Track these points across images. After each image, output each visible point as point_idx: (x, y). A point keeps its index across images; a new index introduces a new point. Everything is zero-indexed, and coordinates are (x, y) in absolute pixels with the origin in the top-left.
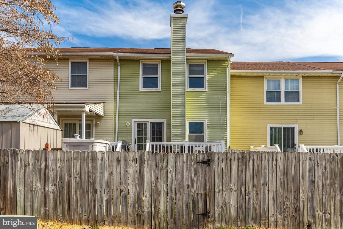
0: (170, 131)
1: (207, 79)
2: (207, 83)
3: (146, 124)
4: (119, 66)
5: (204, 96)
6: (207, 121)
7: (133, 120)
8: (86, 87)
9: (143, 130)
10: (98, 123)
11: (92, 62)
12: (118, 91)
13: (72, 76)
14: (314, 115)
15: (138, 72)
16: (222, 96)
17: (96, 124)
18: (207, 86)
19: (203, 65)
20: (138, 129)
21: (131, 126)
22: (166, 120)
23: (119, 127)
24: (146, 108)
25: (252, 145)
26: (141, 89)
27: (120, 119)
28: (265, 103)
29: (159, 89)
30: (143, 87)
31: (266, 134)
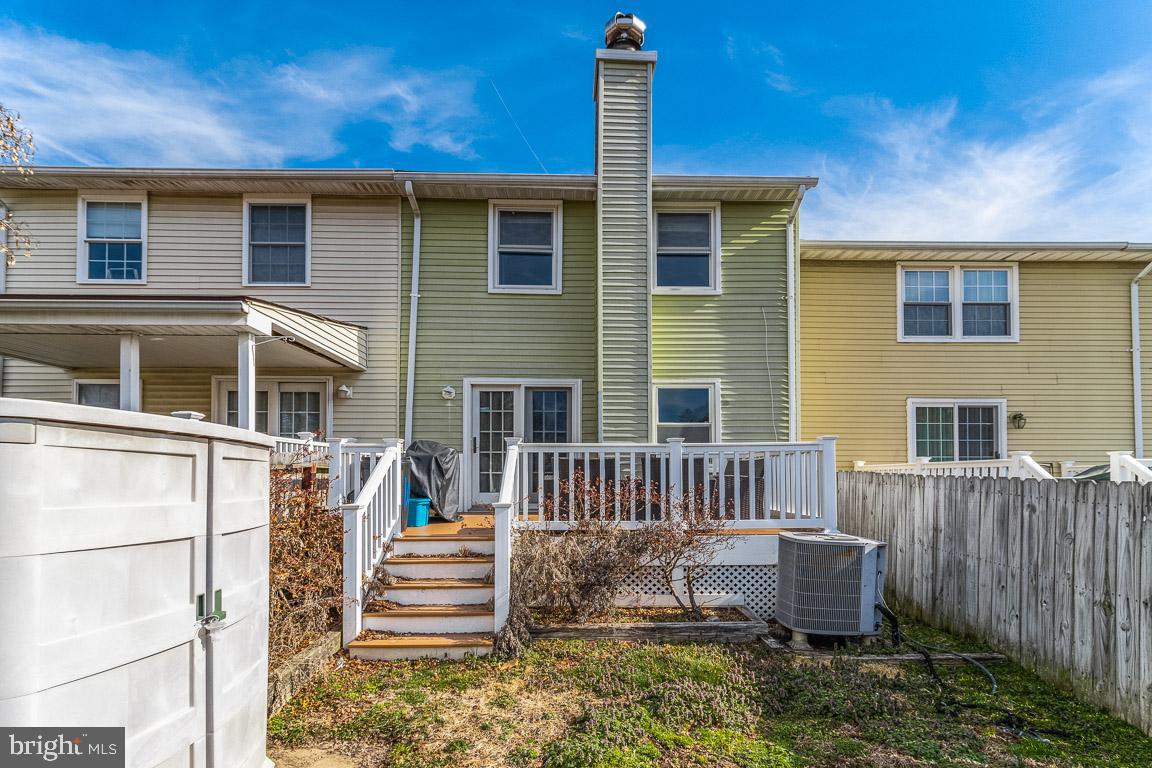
0: (597, 413)
1: (720, 260)
2: (720, 272)
3: (512, 392)
4: (417, 216)
5: (709, 310)
6: (719, 386)
7: (467, 382)
8: (304, 281)
9: (503, 411)
10: (344, 388)
11: (322, 204)
12: (415, 294)
13: (253, 247)
14: (1058, 371)
15: (483, 238)
16: (770, 310)
17: (337, 395)
18: (720, 279)
19: (707, 216)
20: (484, 409)
21: (459, 399)
22: (580, 381)
23: (419, 403)
24: (512, 346)
25: (861, 457)
26: (494, 288)
27: (420, 378)
28: (900, 337)
29: (556, 287)
30: (500, 283)
31: (903, 426)
